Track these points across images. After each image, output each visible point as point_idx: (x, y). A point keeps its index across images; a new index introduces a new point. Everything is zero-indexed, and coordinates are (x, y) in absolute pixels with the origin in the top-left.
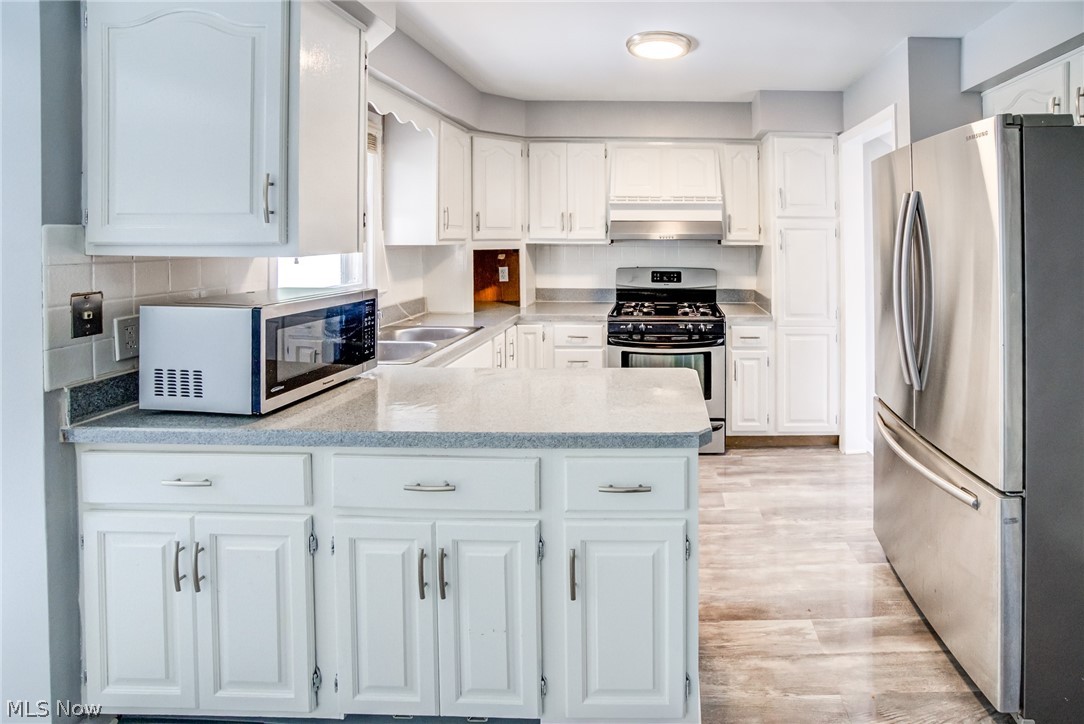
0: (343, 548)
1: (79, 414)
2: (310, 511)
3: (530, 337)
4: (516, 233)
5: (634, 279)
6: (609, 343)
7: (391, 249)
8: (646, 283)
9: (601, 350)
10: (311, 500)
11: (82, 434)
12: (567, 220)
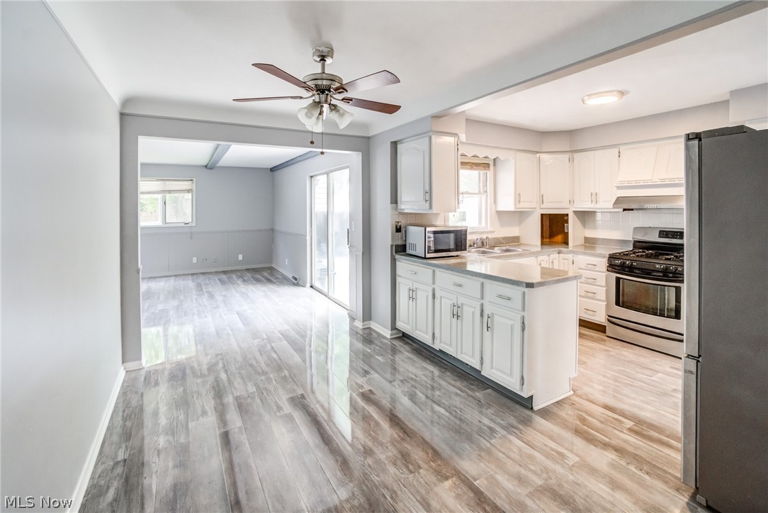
0: (439, 297)
1: (396, 252)
2: (434, 286)
3: (566, 261)
4: (566, 204)
5: (645, 234)
6: (608, 270)
7: (498, 212)
8: (655, 238)
9: (605, 274)
10: (434, 283)
11: (397, 257)
12: (595, 197)
